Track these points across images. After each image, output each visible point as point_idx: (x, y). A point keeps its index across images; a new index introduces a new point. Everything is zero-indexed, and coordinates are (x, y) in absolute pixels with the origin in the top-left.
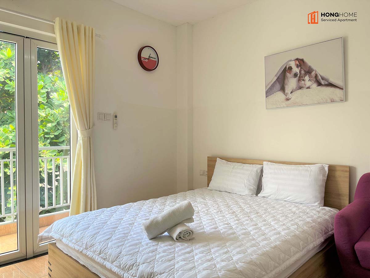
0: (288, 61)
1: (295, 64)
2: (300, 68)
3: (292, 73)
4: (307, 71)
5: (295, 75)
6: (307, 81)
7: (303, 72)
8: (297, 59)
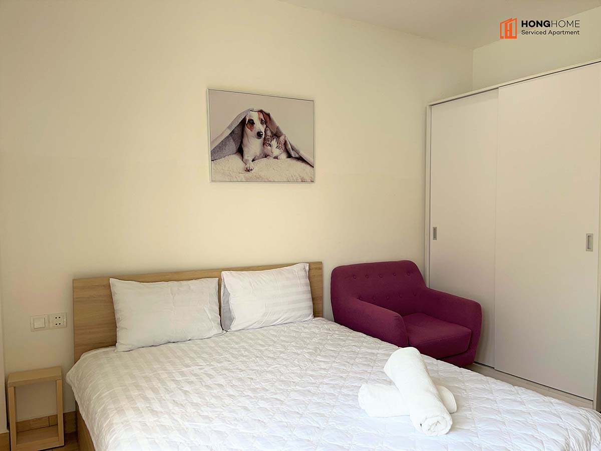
0: (248, 110)
1: (259, 119)
2: (265, 126)
3: (254, 129)
4: (275, 133)
5: (259, 135)
6: (275, 148)
7: (269, 133)
8: (261, 111)
